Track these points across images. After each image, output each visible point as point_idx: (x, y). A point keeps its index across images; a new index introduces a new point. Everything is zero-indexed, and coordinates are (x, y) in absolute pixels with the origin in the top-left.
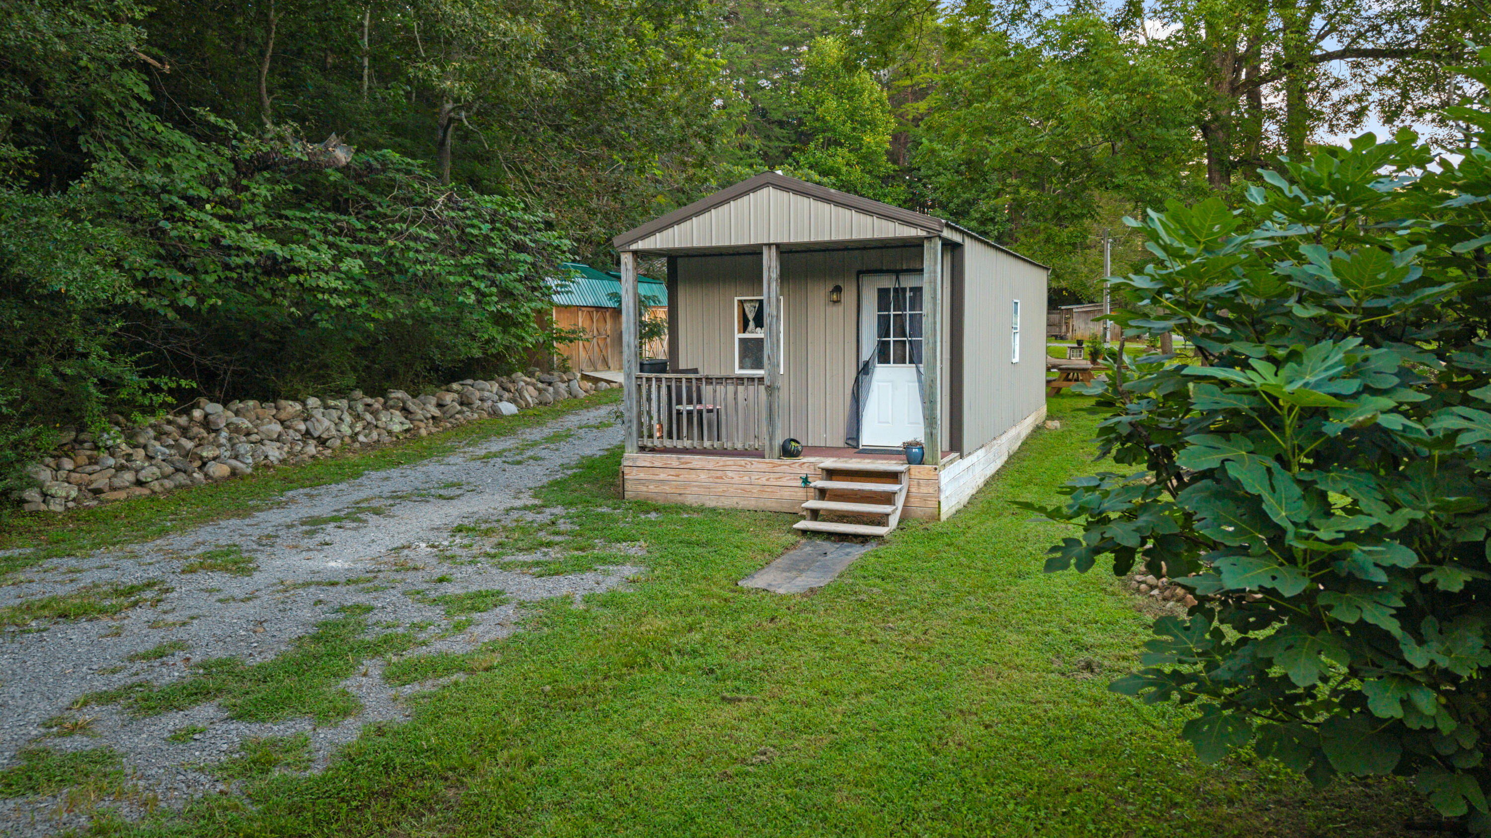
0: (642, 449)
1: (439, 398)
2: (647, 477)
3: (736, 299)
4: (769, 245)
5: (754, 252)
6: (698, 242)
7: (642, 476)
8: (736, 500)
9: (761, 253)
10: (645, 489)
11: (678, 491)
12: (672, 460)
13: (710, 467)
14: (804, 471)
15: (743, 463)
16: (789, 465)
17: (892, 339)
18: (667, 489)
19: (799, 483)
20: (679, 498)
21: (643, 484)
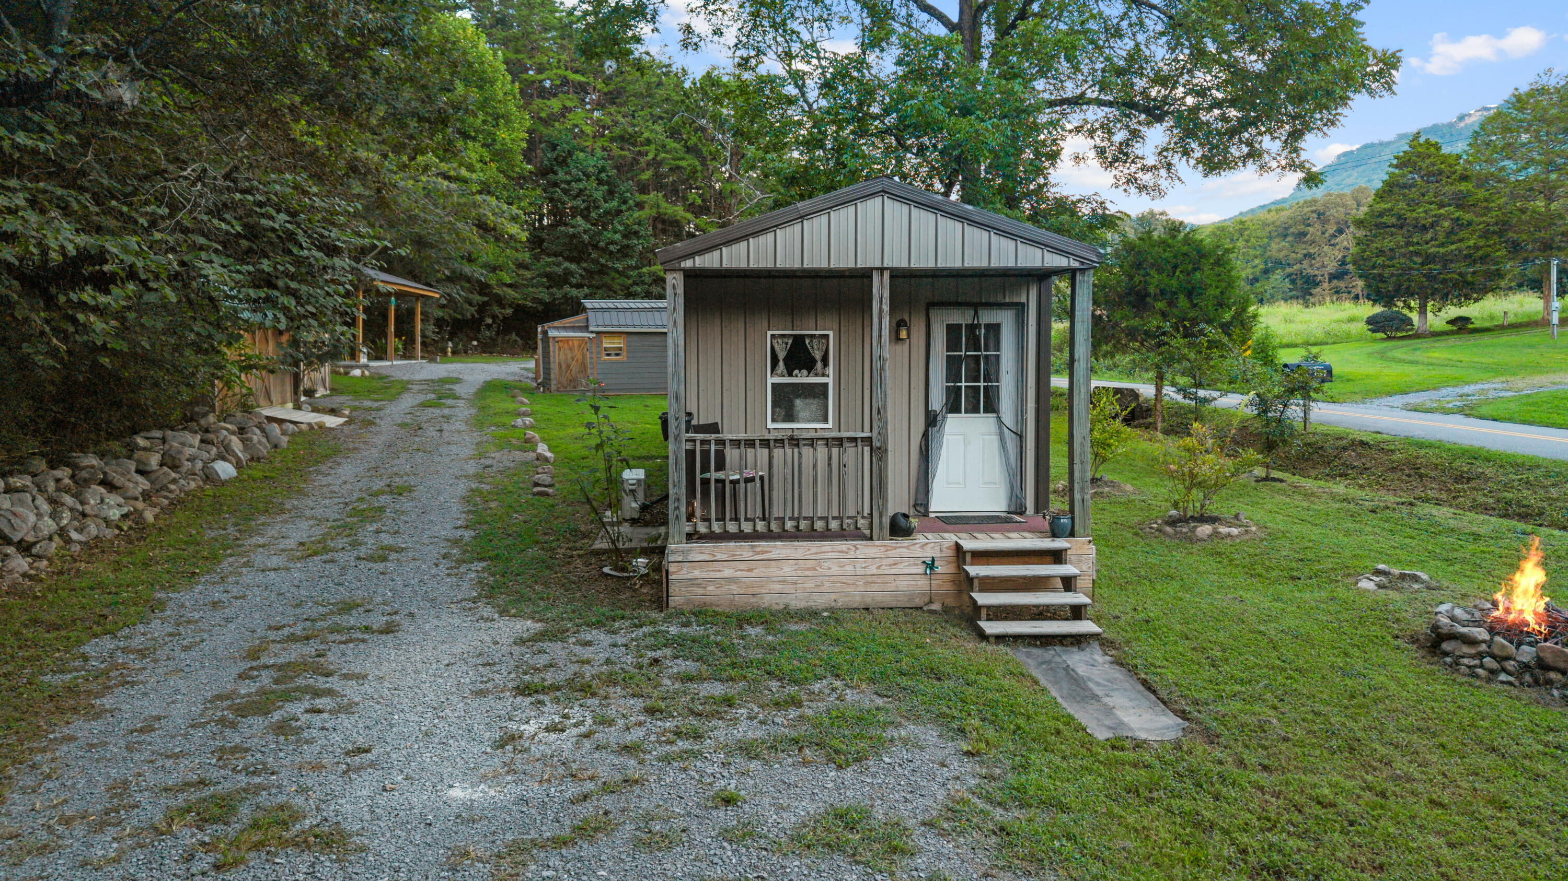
0: (690, 537)
1: (139, 462)
2: (705, 575)
3: (769, 333)
4: (882, 270)
5: (863, 276)
6: (787, 261)
7: (697, 573)
8: (833, 596)
9: (871, 277)
10: (700, 591)
11: (751, 591)
12: (744, 549)
13: (798, 556)
14: (928, 554)
15: (844, 548)
16: (907, 548)
17: (963, 384)
18: (735, 589)
19: (920, 569)
20: (753, 600)
21: (699, 585)
